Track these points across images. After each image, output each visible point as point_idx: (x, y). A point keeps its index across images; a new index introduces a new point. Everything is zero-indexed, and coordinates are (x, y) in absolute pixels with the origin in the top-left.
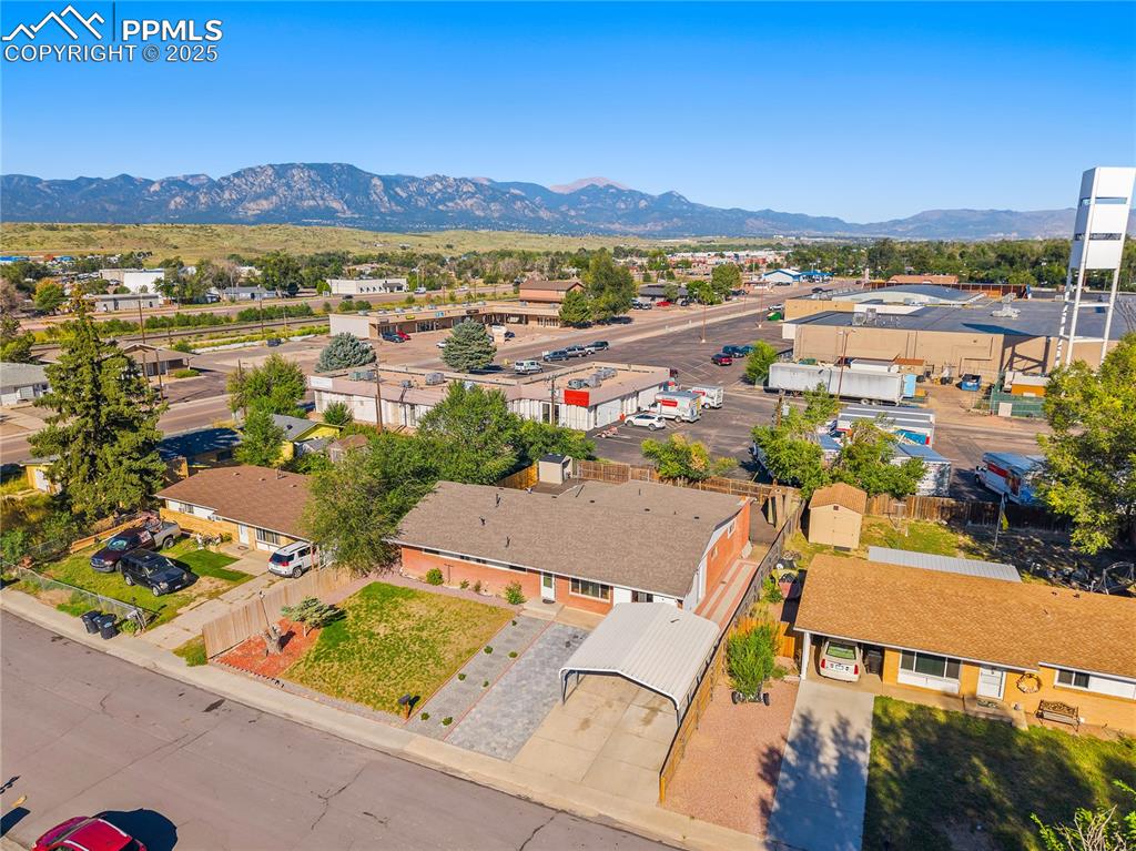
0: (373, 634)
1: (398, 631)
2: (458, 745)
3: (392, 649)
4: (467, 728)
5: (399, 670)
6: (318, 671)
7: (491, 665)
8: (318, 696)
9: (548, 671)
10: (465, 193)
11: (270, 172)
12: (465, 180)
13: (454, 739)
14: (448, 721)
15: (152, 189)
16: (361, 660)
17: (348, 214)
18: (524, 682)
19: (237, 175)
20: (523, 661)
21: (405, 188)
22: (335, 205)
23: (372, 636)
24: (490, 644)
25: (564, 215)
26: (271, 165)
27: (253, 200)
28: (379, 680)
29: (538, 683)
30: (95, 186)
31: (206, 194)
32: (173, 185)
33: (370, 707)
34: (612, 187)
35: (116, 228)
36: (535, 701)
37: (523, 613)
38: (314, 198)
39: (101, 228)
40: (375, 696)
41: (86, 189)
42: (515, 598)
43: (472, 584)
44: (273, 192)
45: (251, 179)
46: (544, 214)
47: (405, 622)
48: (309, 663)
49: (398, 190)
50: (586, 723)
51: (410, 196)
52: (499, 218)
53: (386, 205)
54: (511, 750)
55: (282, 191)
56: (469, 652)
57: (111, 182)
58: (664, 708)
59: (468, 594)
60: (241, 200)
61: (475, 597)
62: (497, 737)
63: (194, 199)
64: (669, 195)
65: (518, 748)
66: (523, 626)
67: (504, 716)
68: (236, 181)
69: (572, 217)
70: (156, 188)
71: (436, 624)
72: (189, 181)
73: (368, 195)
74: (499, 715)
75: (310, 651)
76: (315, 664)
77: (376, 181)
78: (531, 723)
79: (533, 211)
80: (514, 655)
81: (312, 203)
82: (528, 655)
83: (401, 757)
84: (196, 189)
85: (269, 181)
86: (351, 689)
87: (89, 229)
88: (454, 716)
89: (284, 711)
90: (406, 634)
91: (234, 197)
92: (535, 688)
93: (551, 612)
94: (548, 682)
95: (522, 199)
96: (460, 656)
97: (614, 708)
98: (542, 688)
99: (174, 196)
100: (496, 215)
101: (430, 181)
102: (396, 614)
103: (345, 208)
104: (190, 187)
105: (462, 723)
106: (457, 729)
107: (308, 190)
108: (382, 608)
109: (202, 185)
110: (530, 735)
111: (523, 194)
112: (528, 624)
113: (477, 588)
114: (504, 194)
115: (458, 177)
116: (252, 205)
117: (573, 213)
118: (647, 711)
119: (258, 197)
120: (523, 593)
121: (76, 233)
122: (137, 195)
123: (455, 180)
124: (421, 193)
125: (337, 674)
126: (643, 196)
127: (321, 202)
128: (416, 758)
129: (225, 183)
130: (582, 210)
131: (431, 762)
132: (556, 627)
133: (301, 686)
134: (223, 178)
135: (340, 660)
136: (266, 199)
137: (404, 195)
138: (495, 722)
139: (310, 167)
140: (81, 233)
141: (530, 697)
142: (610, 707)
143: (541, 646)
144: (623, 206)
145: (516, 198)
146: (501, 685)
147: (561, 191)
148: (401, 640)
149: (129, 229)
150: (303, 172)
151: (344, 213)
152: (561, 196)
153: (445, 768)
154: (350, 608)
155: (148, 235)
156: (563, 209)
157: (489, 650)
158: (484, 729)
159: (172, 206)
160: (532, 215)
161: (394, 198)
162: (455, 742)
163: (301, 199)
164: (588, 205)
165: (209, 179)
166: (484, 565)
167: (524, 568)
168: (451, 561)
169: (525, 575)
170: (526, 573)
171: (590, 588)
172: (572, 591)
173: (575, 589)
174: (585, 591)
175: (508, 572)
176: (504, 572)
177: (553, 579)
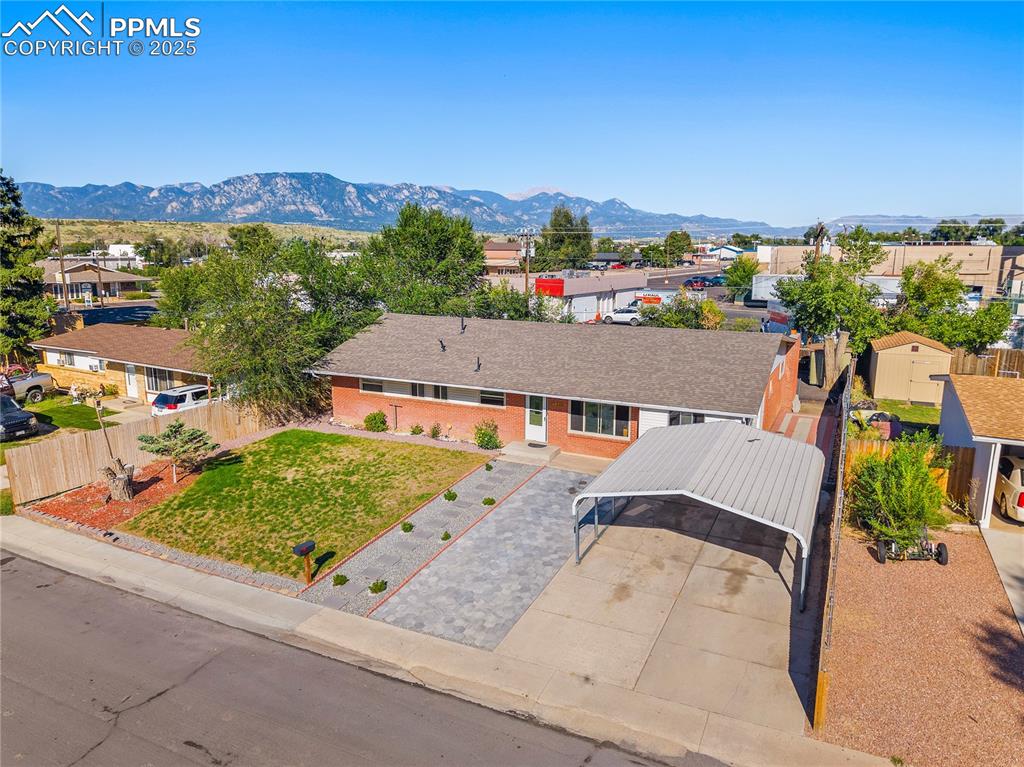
0: (278, 479)
1: (315, 475)
2: (395, 623)
3: (304, 494)
4: (412, 599)
5: (307, 520)
6: (179, 520)
7: (455, 515)
8: (167, 552)
9: (546, 521)
10: (430, 199)
11: (256, 180)
12: (430, 188)
13: (388, 613)
14: (380, 587)
15: (151, 196)
16: (251, 507)
17: (325, 217)
18: (509, 534)
19: (226, 183)
20: (504, 509)
21: (376, 194)
22: (314, 209)
23: (274, 480)
24: (454, 490)
25: (518, 219)
26: (257, 175)
27: (240, 205)
28: (272, 531)
29: (532, 536)
30: (100, 192)
31: (199, 199)
32: (171, 192)
33: (249, 568)
34: (561, 195)
35: (115, 224)
36: (527, 560)
37: (500, 458)
38: (294, 203)
39: (102, 223)
40: (261, 551)
41: (93, 195)
42: (489, 442)
43: (427, 430)
44: (259, 197)
45: (239, 187)
46: (500, 218)
47: (328, 466)
48: (169, 511)
49: (370, 196)
50: (623, 592)
51: (380, 202)
53: (359, 210)
54: (493, 630)
55: (266, 197)
56: (420, 498)
57: (115, 189)
58: (753, 568)
59: (422, 440)
60: (230, 205)
61: (432, 442)
62: (465, 610)
63: (189, 204)
64: (612, 202)
65: (504, 628)
66: (500, 471)
67: (477, 579)
68: (226, 188)
69: (525, 221)
70: (155, 194)
71: (373, 469)
72: (184, 189)
73: (343, 201)
74: (468, 577)
75: (175, 498)
76: (177, 513)
77: (350, 189)
78: (525, 589)
79: (490, 215)
80: (490, 502)
81: (293, 207)
82: (513, 502)
83: (287, 641)
84: (191, 195)
85: (255, 188)
86: (225, 543)
87: (91, 224)
88: (390, 579)
89: (107, 573)
90: (327, 479)
91: (224, 202)
92: (526, 542)
93: (542, 456)
94: (548, 534)
95: (480, 205)
96: (407, 502)
97: (666, 570)
98: (540, 541)
99: (171, 201)
101: (399, 189)
102: (316, 458)
103: (323, 212)
104: (185, 194)
105: (404, 590)
106: (394, 599)
107: (289, 197)
108: (297, 453)
109: (196, 192)
110: (525, 608)
111: (482, 201)
112: (508, 469)
113: (435, 434)
114: (464, 200)
115: (424, 185)
116: (239, 209)
117: (526, 218)
118: (728, 574)
119: (245, 202)
120: (501, 437)
121: (79, 228)
122: (138, 200)
123: (421, 188)
124: (390, 199)
125: (207, 524)
126: (589, 203)
127: (301, 207)
128: (318, 644)
129: (216, 190)
130: (535, 214)
131: (342, 651)
132: (551, 472)
133: (147, 540)
134: (215, 186)
135: (218, 507)
136: (252, 204)
137: (375, 201)
138: (463, 588)
139: (292, 176)
140: (84, 227)
141: (520, 554)
142: (661, 567)
143: (531, 492)
145: (475, 203)
146: (471, 539)
147: (515, 198)
148: (318, 485)
149: (127, 225)
150: (286, 181)
151: (322, 216)
152: (515, 203)
153: (368, 661)
154: (250, 454)
155: (143, 230)
156: (518, 214)
157: (451, 497)
158: (443, 599)
159: (169, 210)
160: (489, 219)
161: (366, 203)
162: (390, 619)
163: (283, 203)
164: (539, 211)
165: (203, 187)
166: (444, 401)
167: (502, 394)
168: (398, 399)
169: (502, 410)
170: (504, 407)
171: (600, 421)
172: (572, 428)
173: (576, 426)
174: (591, 428)
175: (478, 408)
176: (473, 408)
177: (544, 411)
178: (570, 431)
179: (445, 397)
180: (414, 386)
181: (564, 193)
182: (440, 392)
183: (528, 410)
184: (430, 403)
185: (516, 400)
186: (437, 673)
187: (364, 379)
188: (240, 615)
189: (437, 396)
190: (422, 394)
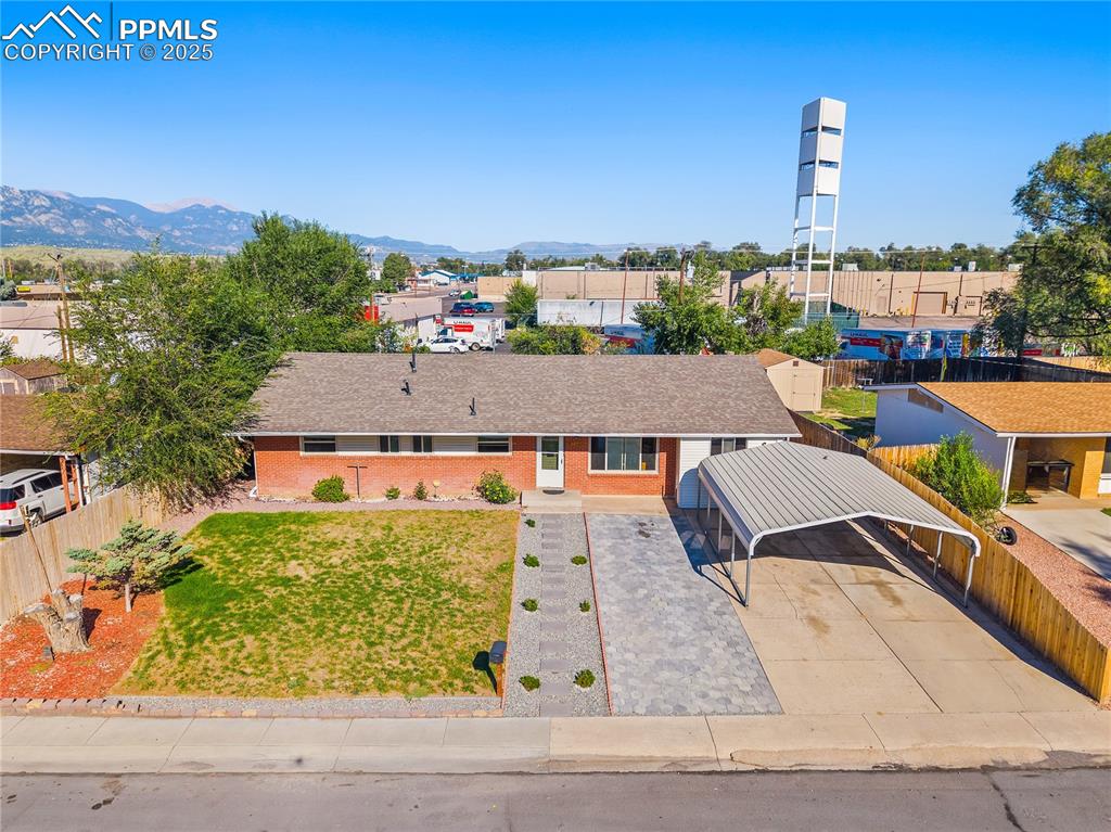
2: (650, 713)
3: (350, 592)
4: (634, 682)
5: (398, 621)
6: (212, 660)
9: (660, 570)
10: (37, 207)
12: (36, 193)
13: (629, 705)
16: (299, 621)
18: (643, 592)
25: (169, 235)
28: (370, 645)
29: (667, 588)
33: (394, 696)
34: (221, 208)
43: (407, 492)
46: (141, 233)
47: (335, 552)
50: (817, 624)
52: (85, 237)
54: (757, 694)
56: (501, 570)
61: (416, 505)
62: (704, 680)
65: (764, 687)
66: (545, 525)
67: (673, 645)
69: (177, 238)
71: (398, 546)
74: (662, 645)
75: (164, 631)
78: (732, 643)
79: (128, 229)
80: (579, 561)
82: (602, 557)
83: (557, 770)
86: (322, 673)
88: (584, 668)
93: (571, 502)
95: (113, 216)
96: (493, 578)
100: (81, 233)
105: (614, 676)
106: (616, 688)
110: (757, 662)
111: (114, 211)
112: (551, 522)
113: (421, 495)
115: (25, 189)
117: (177, 233)
120: (511, 484)
123: (22, 192)
125: (265, 656)
128: (595, 762)
130: (188, 230)
132: (598, 518)
133: (190, 698)
138: (670, 657)
141: (681, 610)
143: (606, 543)
144: (235, 228)
145: (105, 215)
146: (611, 604)
147: (161, 210)
148: (355, 578)
152: (161, 215)
156: (166, 228)
157: (531, 562)
158: (666, 674)
160: (128, 234)
162: (639, 711)
164: (194, 226)
166: (427, 454)
167: (506, 438)
168: (361, 458)
169: (508, 457)
170: (510, 454)
171: (624, 457)
172: (592, 468)
173: (598, 465)
174: (614, 465)
175: (476, 458)
176: (469, 458)
177: (561, 453)
178: (591, 472)
179: (429, 448)
180: (383, 439)
181: (224, 206)
182: (422, 443)
183: (539, 455)
184: (408, 458)
185: (525, 444)
186: (764, 752)
187: (306, 438)
188: (458, 757)
189: (417, 448)
190: (396, 448)
